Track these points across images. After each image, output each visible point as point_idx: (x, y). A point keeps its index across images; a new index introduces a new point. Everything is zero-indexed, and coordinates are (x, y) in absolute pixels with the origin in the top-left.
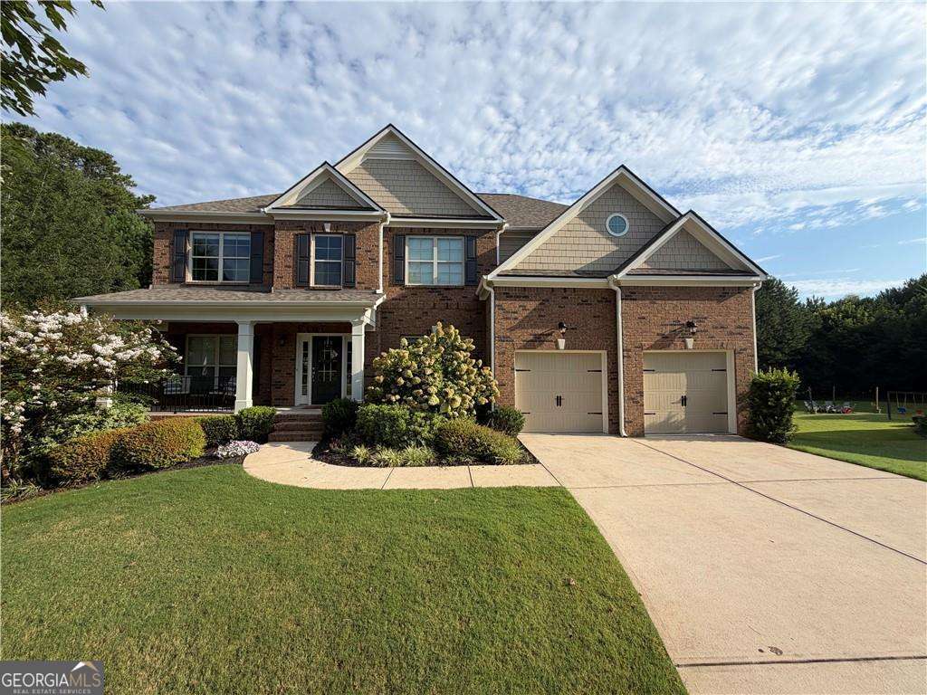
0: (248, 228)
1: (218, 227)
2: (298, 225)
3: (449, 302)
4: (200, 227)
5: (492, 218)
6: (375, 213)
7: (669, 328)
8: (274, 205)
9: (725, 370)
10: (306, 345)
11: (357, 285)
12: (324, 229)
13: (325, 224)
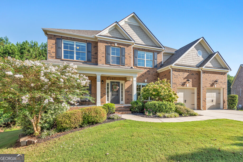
0: (85, 41)
1: (74, 39)
2: (106, 42)
3: (150, 72)
4: (67, 38)
5: (162, 48)
6: (132, 42)
7: (212, 82)
8: (99, 34)
9: (220, 93)
10: (108, 84)
11: (125, 65)
12: (115, 45)
13: (115, 43)
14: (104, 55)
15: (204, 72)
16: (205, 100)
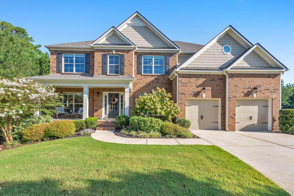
0: (84, 53)
1: (73, 52)
2: (103, 51)
3: (159, 81)
4: (66, 52)
5: (176, 48)
6: (132, 46)
7: (246, 89)
8: (94, 43)
9: (268, 106)
11: (125, 74)
14: (101, 65)
15: (232, 76)
16: (234, 117)
